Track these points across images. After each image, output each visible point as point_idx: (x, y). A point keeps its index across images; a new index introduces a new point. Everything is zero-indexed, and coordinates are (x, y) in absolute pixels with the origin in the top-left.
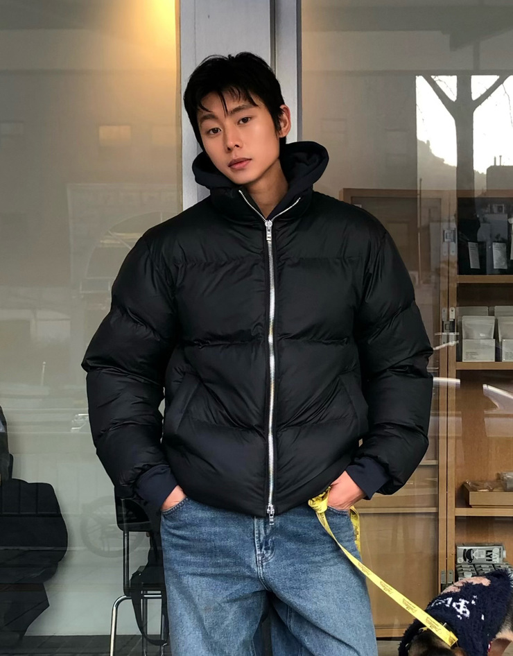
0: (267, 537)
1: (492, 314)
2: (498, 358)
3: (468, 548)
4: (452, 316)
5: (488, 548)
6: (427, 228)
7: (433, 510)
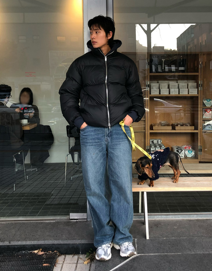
0: (108, 134)
1: (158, 83)
2: (160, 93)
3: (153, 140)
4: (149, 83)
5: (158, 140)
6: (139, 61)
7: (144, 131)
